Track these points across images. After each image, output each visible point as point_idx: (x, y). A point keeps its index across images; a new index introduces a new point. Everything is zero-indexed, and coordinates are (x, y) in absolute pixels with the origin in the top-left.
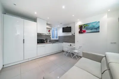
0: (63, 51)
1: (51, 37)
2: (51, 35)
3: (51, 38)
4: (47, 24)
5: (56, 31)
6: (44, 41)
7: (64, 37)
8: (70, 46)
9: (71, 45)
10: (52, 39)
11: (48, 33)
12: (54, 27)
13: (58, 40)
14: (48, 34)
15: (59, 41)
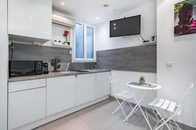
0: (111, 99)
1: (73, 53)
2: (73, 45)
3: (74, 55)
4: (55, 9)
5: (90, 37)
6: (45, 65)
7: (116, 54)
8: (140, 84)
9: (142, 79)
10: (75, 60)
11: (63, 39)
12: (84, 22)
13: (95, 63)
14: (61, 44)
15: (98, 68)
